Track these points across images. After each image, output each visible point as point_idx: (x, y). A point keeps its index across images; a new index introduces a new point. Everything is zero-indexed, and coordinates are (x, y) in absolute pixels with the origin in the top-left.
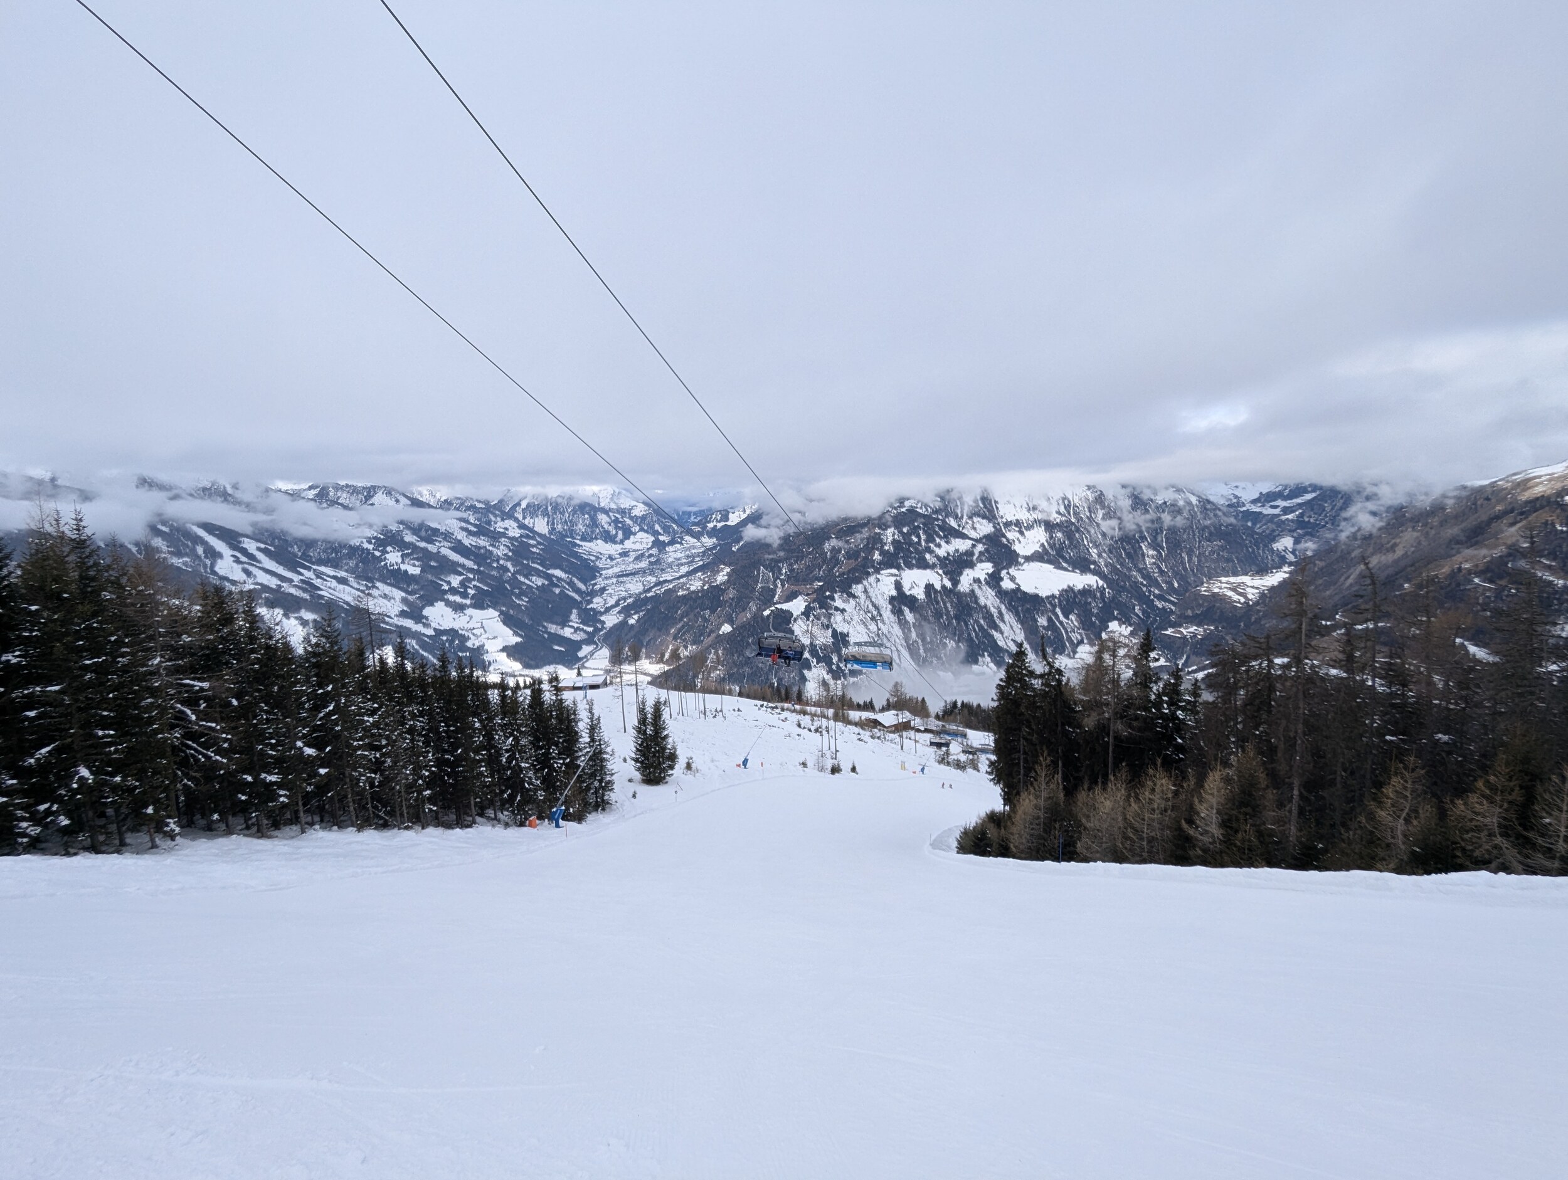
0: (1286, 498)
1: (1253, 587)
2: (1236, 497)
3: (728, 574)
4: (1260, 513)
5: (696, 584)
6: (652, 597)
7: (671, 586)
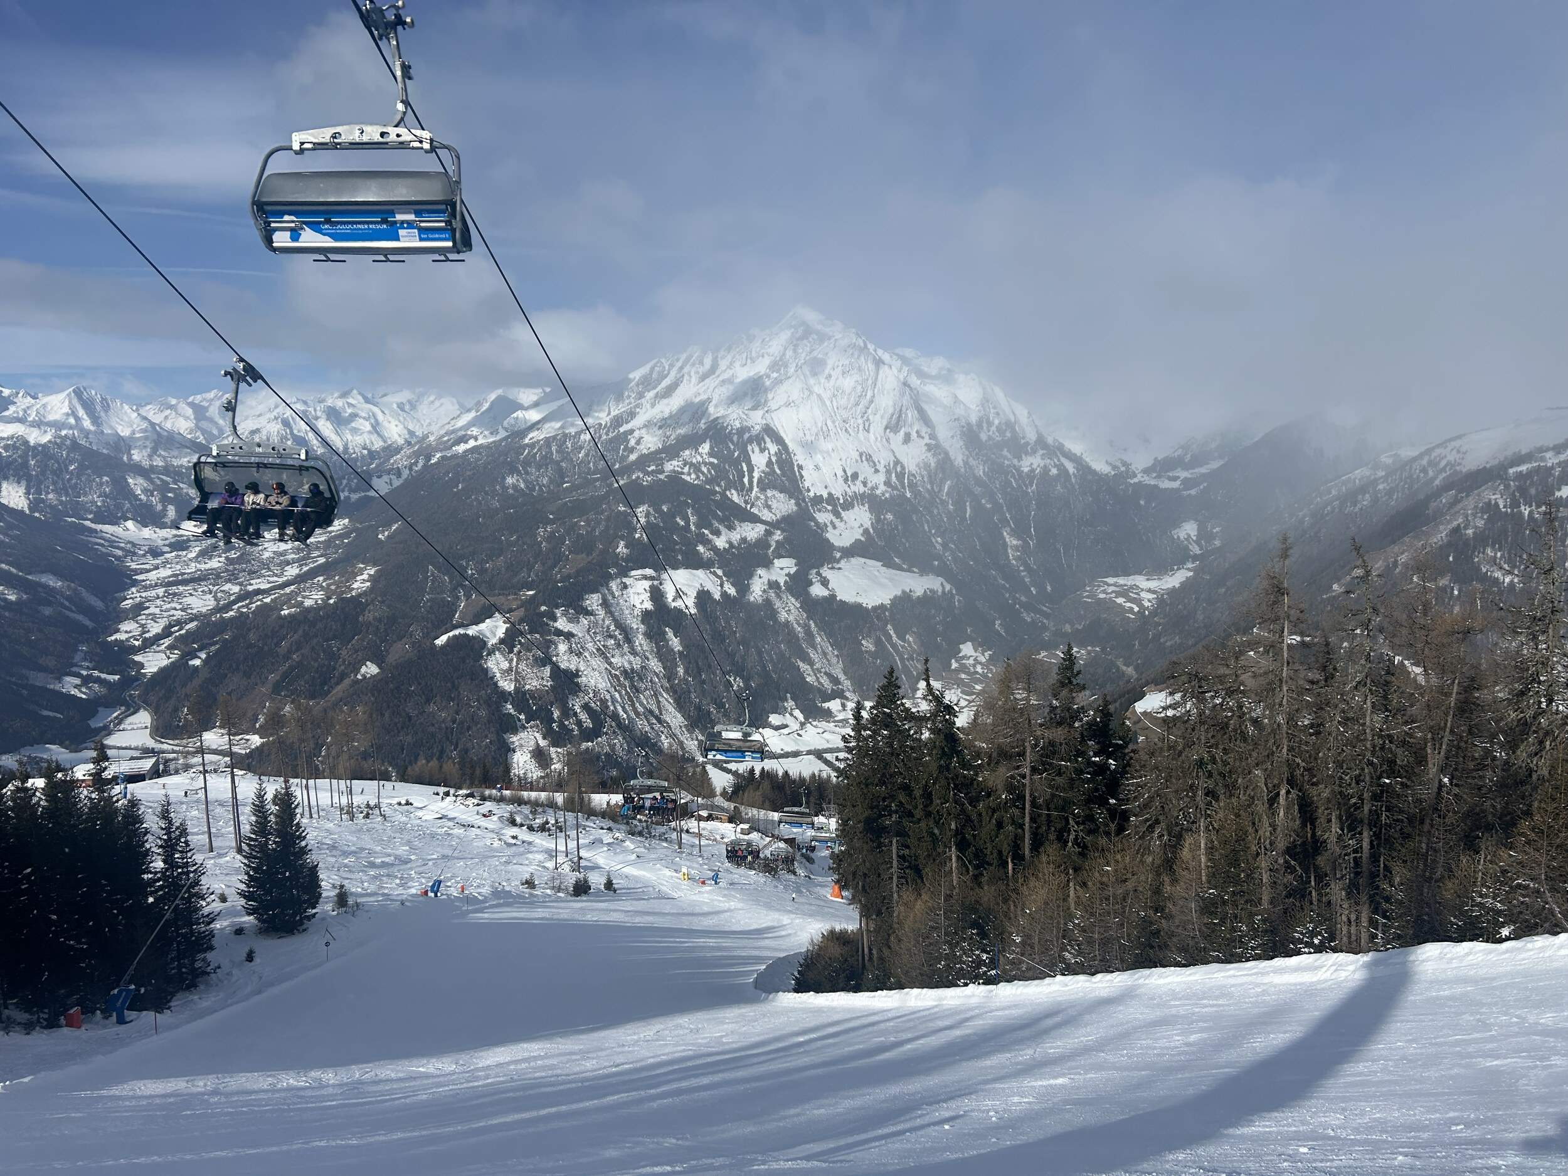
0: (1186, 467)
1: (1149, 591)
2: (1124, 464)
3: (372, 578)
4: (1156, 486)
5: (313, 598)
6: (232, 619)
7: (268, 600)
